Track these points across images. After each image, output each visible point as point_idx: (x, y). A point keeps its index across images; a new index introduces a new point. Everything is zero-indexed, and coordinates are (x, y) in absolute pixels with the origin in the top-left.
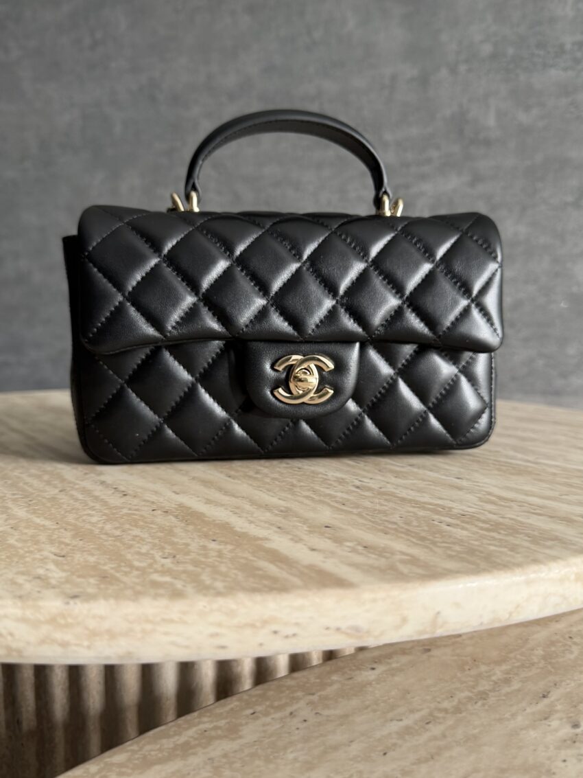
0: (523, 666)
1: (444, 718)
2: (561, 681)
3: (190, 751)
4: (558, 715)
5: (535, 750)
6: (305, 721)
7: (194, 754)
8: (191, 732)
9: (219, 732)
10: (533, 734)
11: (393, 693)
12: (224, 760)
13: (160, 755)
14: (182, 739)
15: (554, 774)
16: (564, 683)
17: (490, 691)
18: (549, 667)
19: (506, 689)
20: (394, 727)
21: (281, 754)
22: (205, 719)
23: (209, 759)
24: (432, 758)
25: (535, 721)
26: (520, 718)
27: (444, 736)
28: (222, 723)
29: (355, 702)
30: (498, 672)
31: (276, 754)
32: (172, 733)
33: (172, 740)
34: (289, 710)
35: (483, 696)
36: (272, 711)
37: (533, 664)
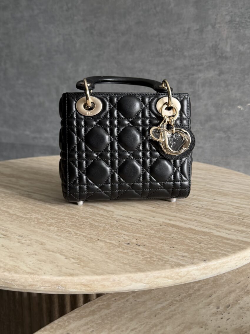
0: (205, 284)
1: (176, 304)
2: (217, 291)
3: (95, 313)
4: (213, 304)
5: (203, 317)
6: (131, 303)
7: (96, 314)
8: (95, 306)
9: (104, 306)
10: (204, 311)
11: (161, 293)
12: (105, 317)
13: (85, 314)
14: (92, 309)
15: (207, 325)
16: (218, 292)
17: (192, 294)
18: (214, 285)
19: (198, 293)
20: (160, 306)
21: (123, 315)
22: (100, 301)
23: (101, 316)
24: (170, 318)
25: (205, 306)
26: (200, 304)
27: (175, 310)
28: (105, 303)
29: (148, 297)
30: (196, 286)
31: (121, 315)
32: (89, 306)
33: (89, 309)
34: (126, 299)
35: (190, 295)
36: (121, 299)
37: (209, 284)
